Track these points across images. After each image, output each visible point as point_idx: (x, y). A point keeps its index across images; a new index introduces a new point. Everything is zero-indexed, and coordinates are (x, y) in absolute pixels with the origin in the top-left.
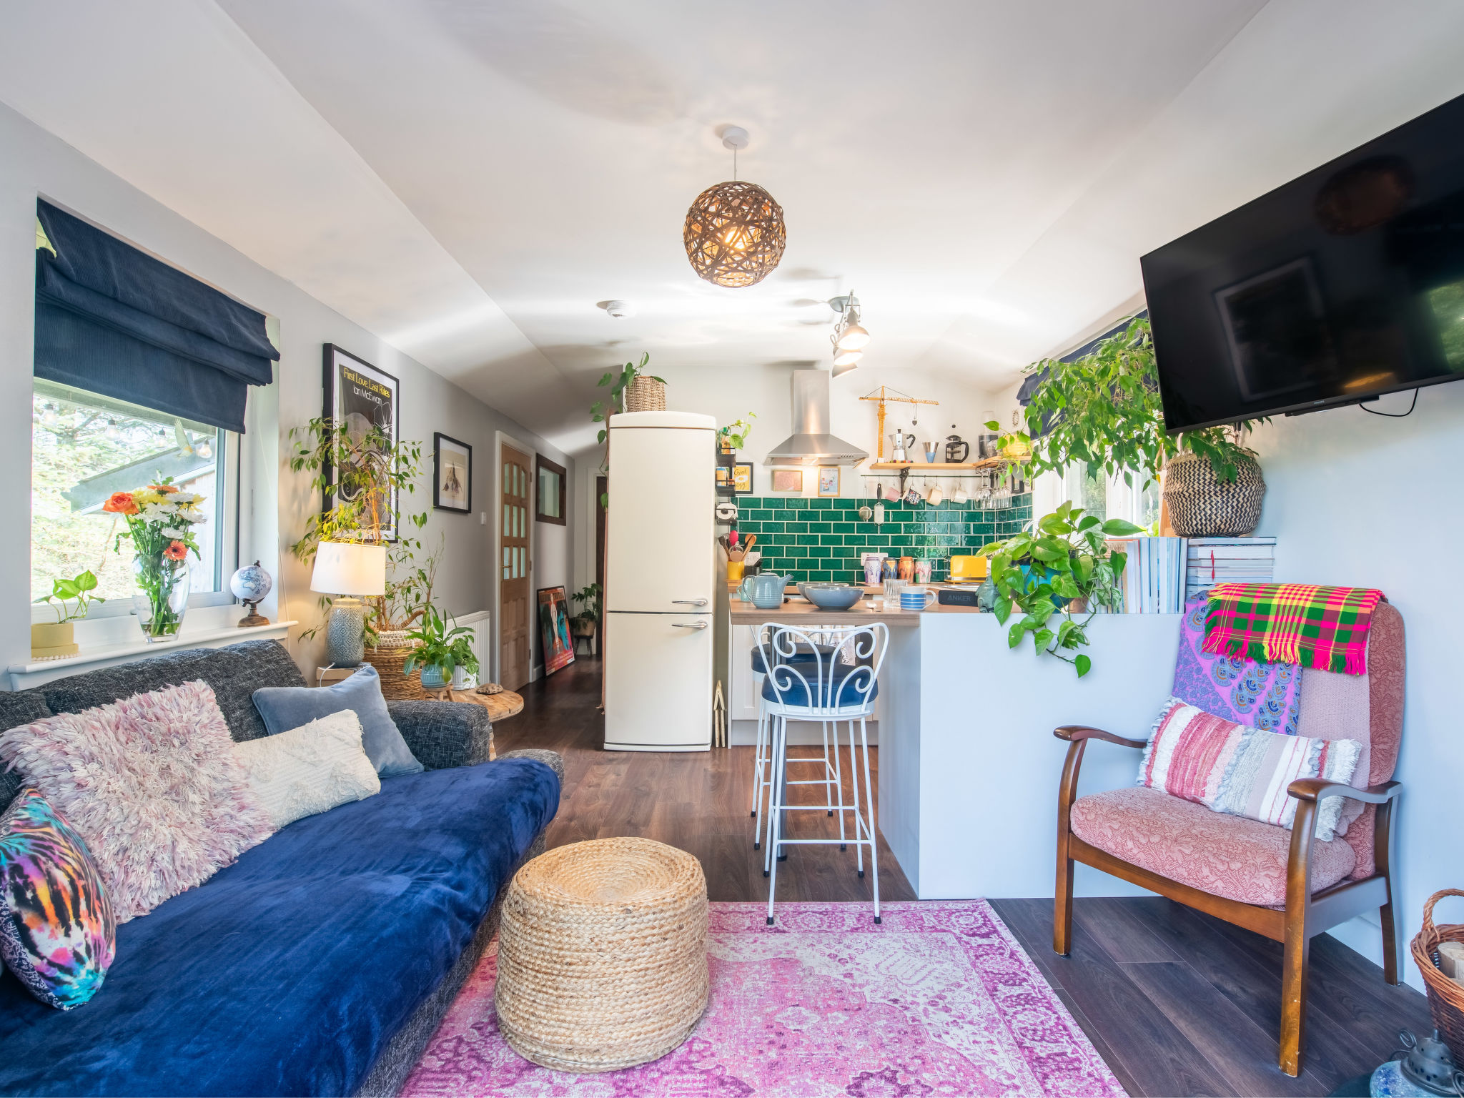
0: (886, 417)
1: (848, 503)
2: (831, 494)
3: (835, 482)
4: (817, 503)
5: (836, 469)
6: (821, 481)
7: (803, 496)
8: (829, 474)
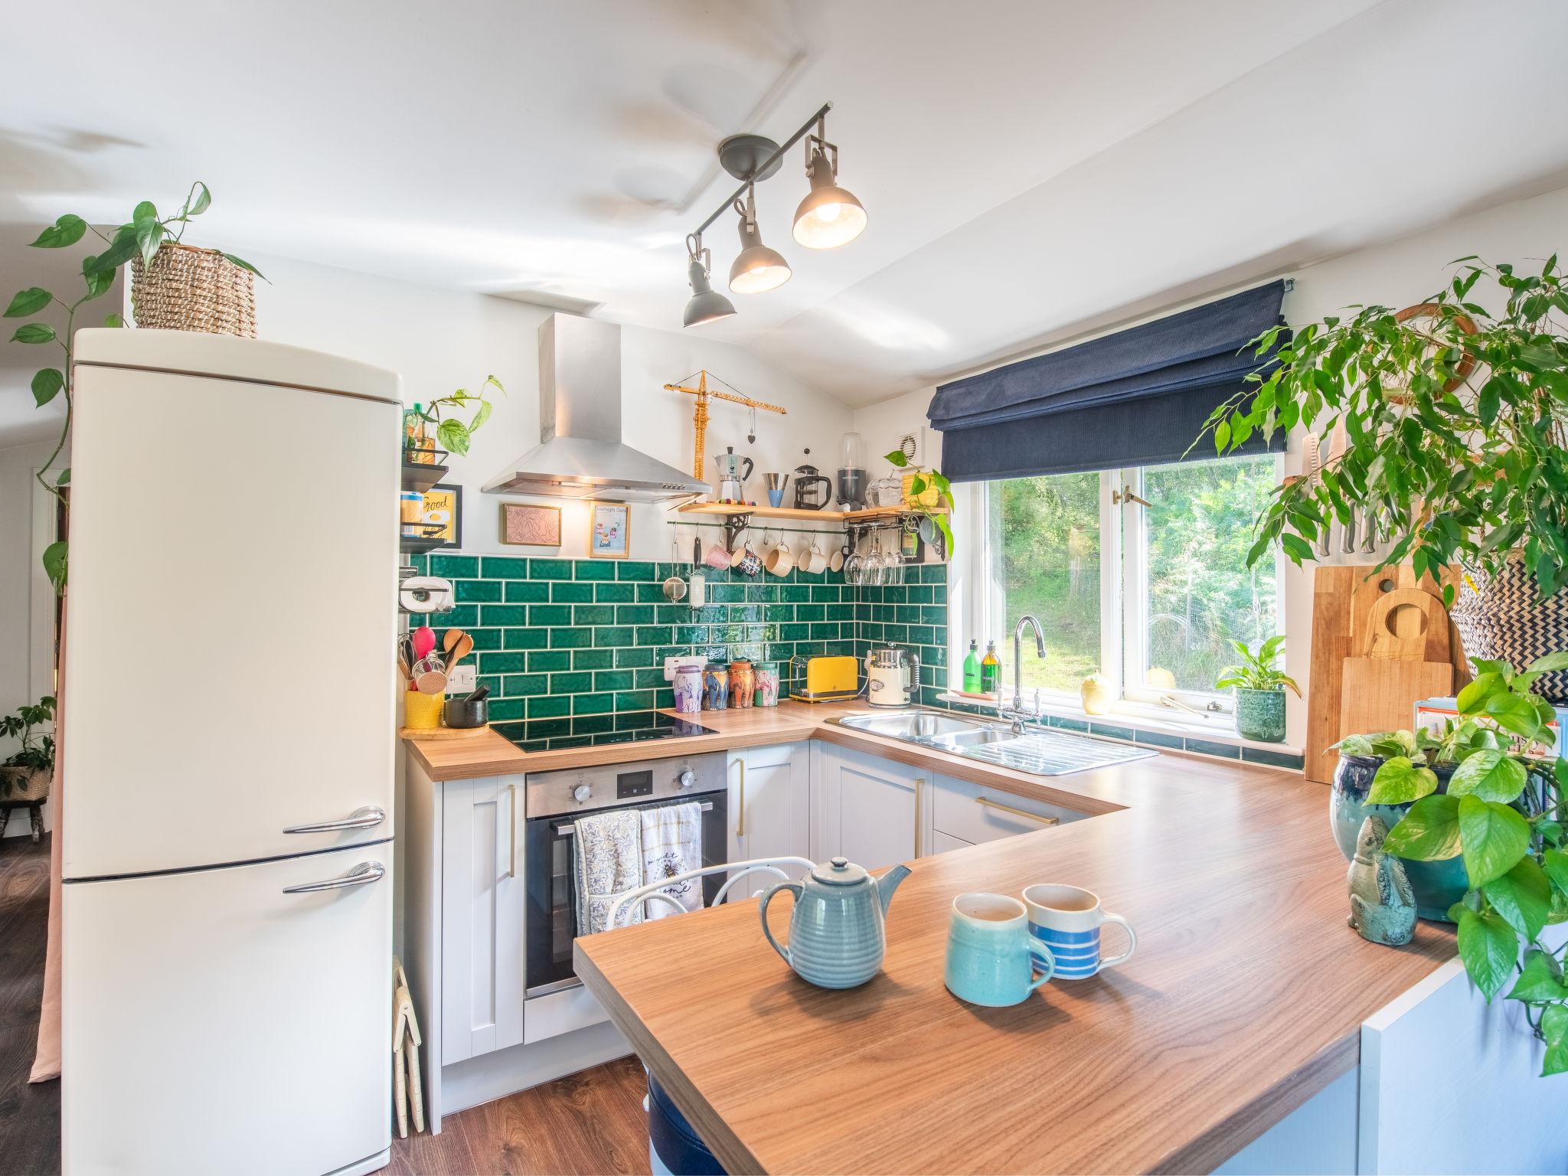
0: (708, 423)
1: (643, 571)
2: (613, 554)
3: (621, 532)
4: (587, 569)
5: (622, 507)
6: (597, 529)
7: (562, 556)
8: (612, 516)
